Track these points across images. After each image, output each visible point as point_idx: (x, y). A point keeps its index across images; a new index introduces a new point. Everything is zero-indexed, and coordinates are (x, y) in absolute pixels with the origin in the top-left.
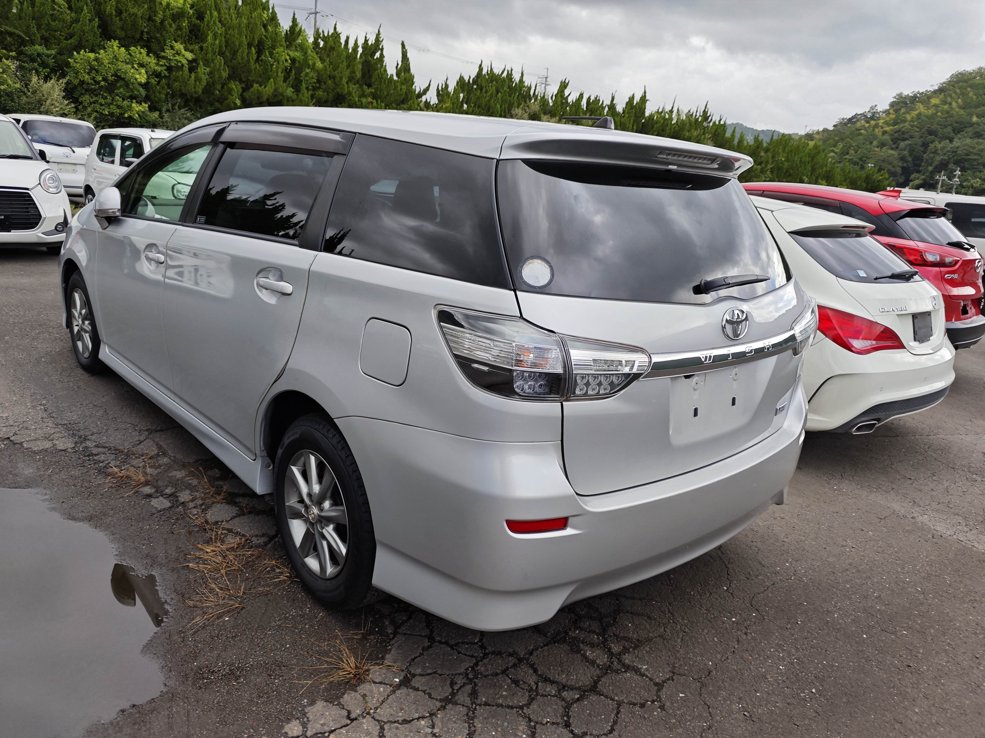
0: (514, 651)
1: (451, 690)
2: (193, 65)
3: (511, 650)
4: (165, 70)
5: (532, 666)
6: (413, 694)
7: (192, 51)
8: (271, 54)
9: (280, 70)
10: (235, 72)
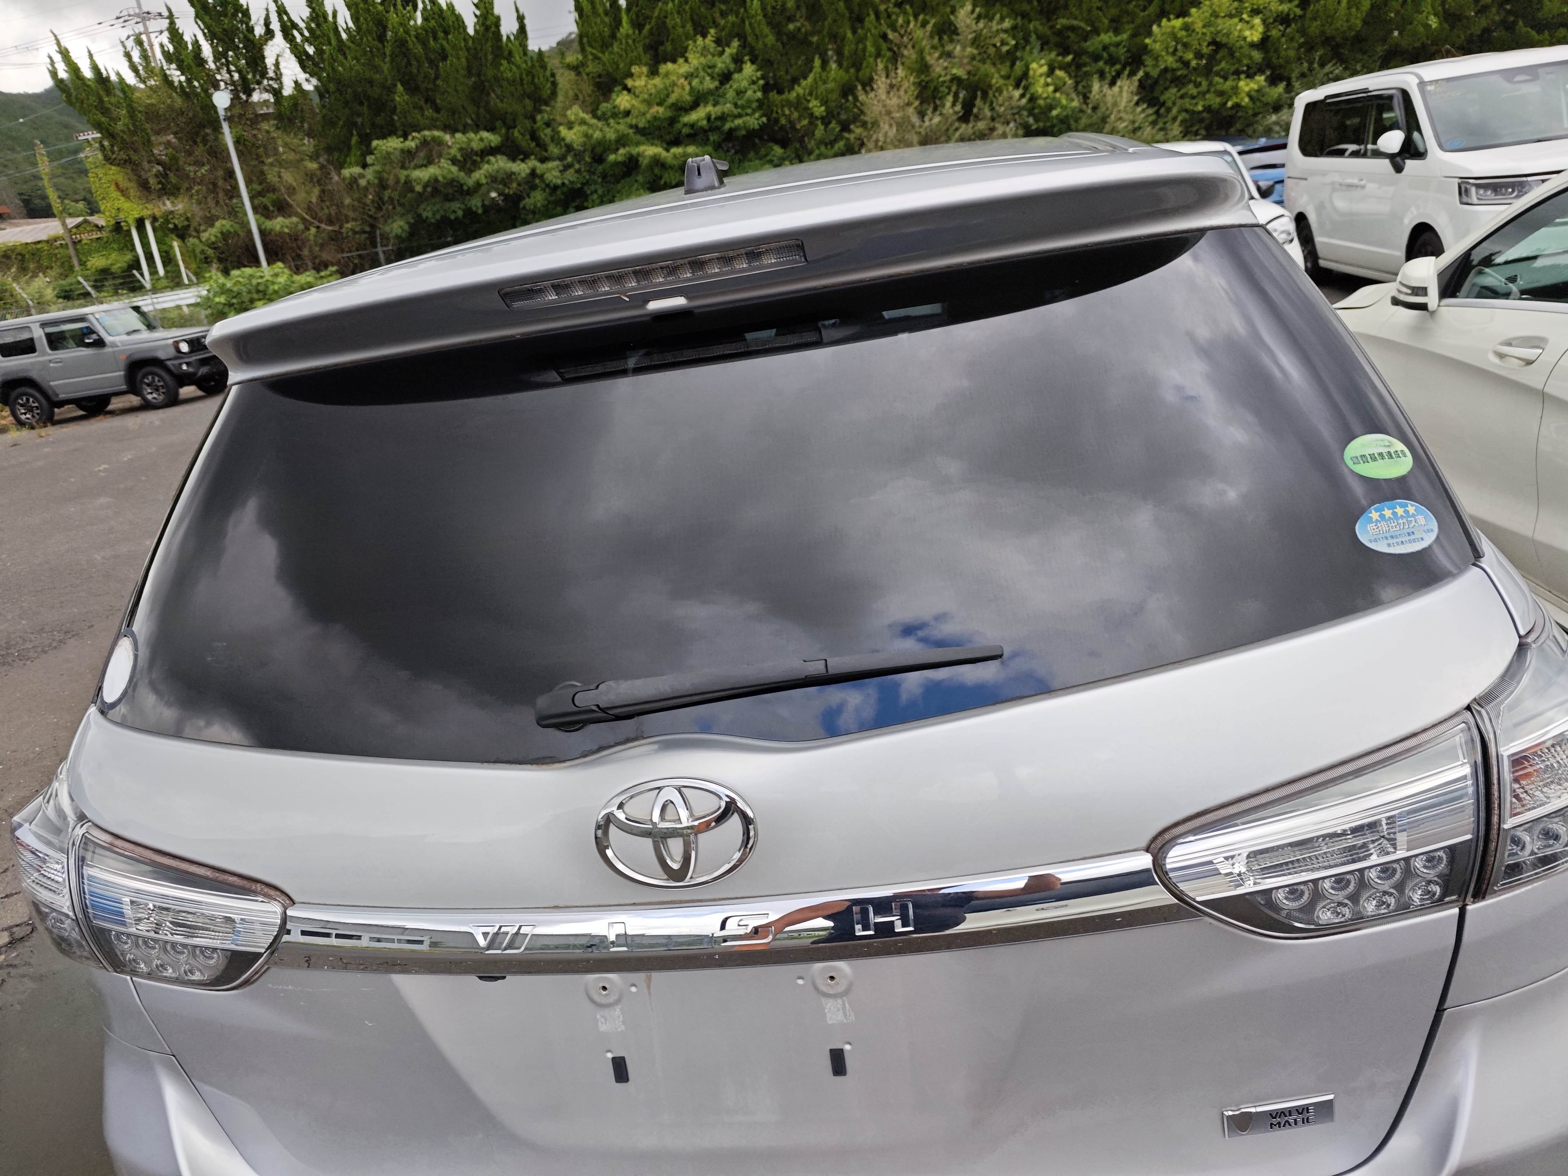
4: (1297, 6)
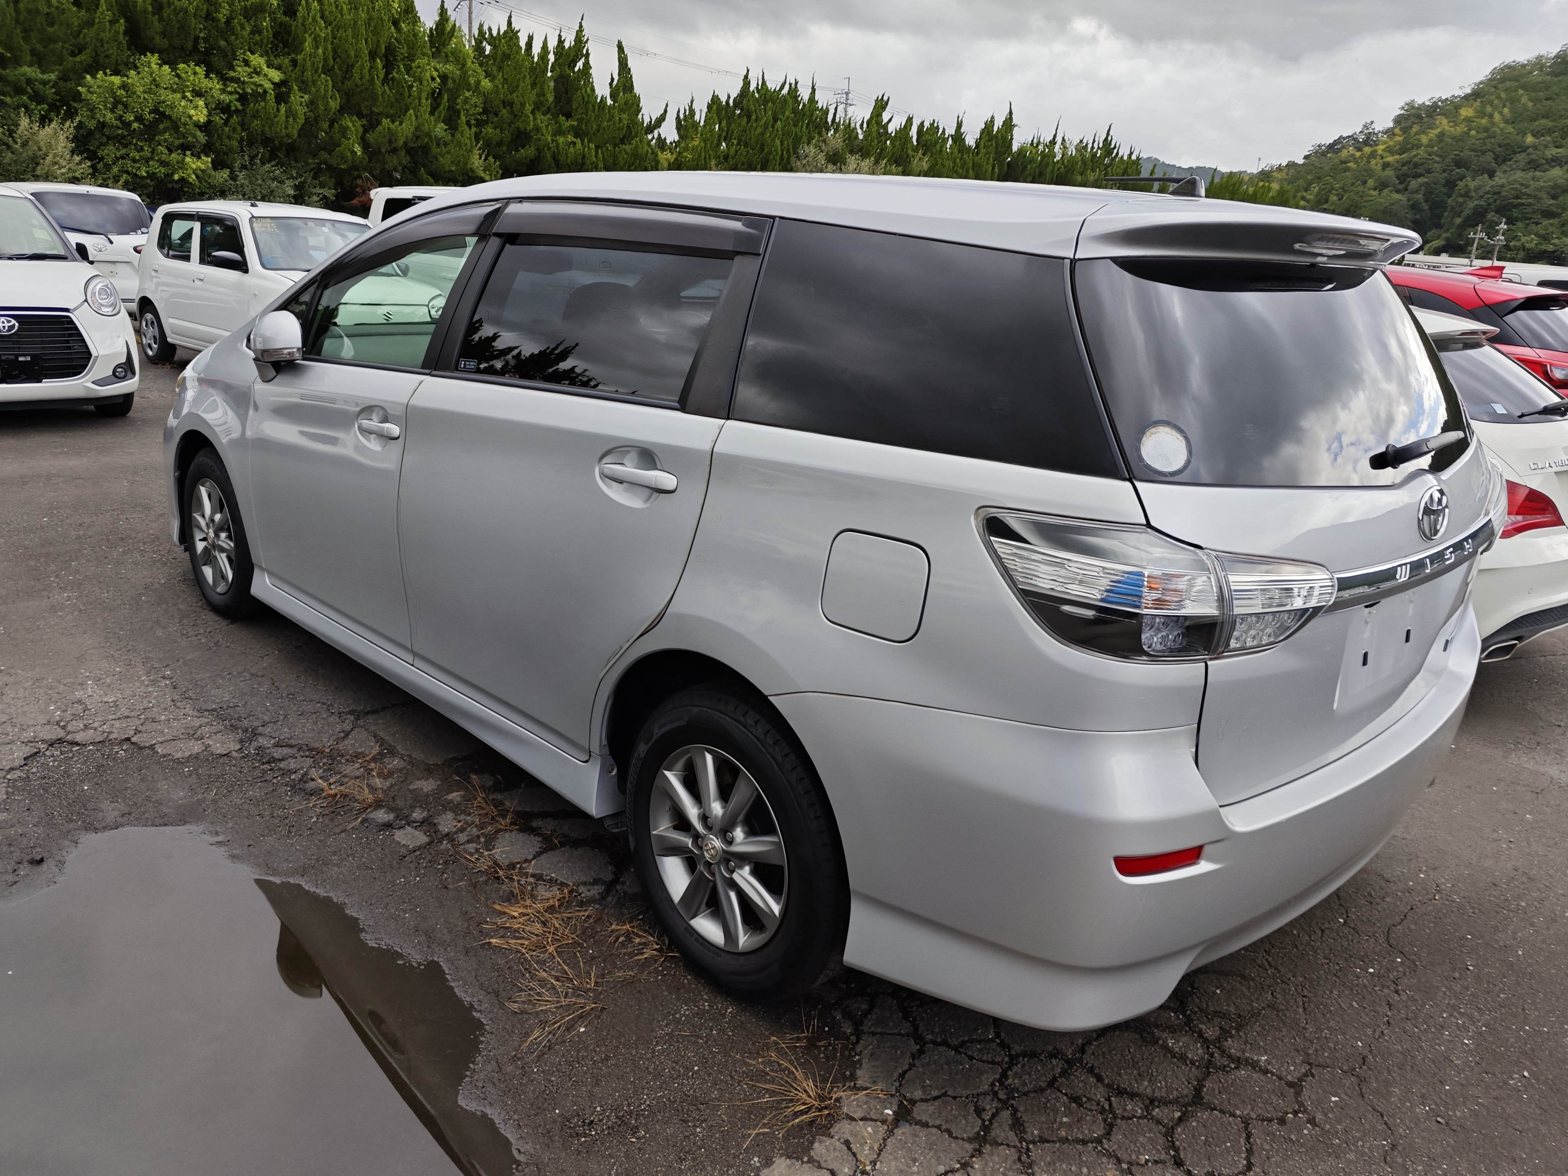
0: (1055, 1048)
1: (980, 1122)
2: (282, 91)
3: (1050, 1048)
4: (236, 100)
5: (1091, 1070)
6: (922, 1133)
7: (278, 68)
8: (408, 69)
9: (424, 95)
10: (348, 101)
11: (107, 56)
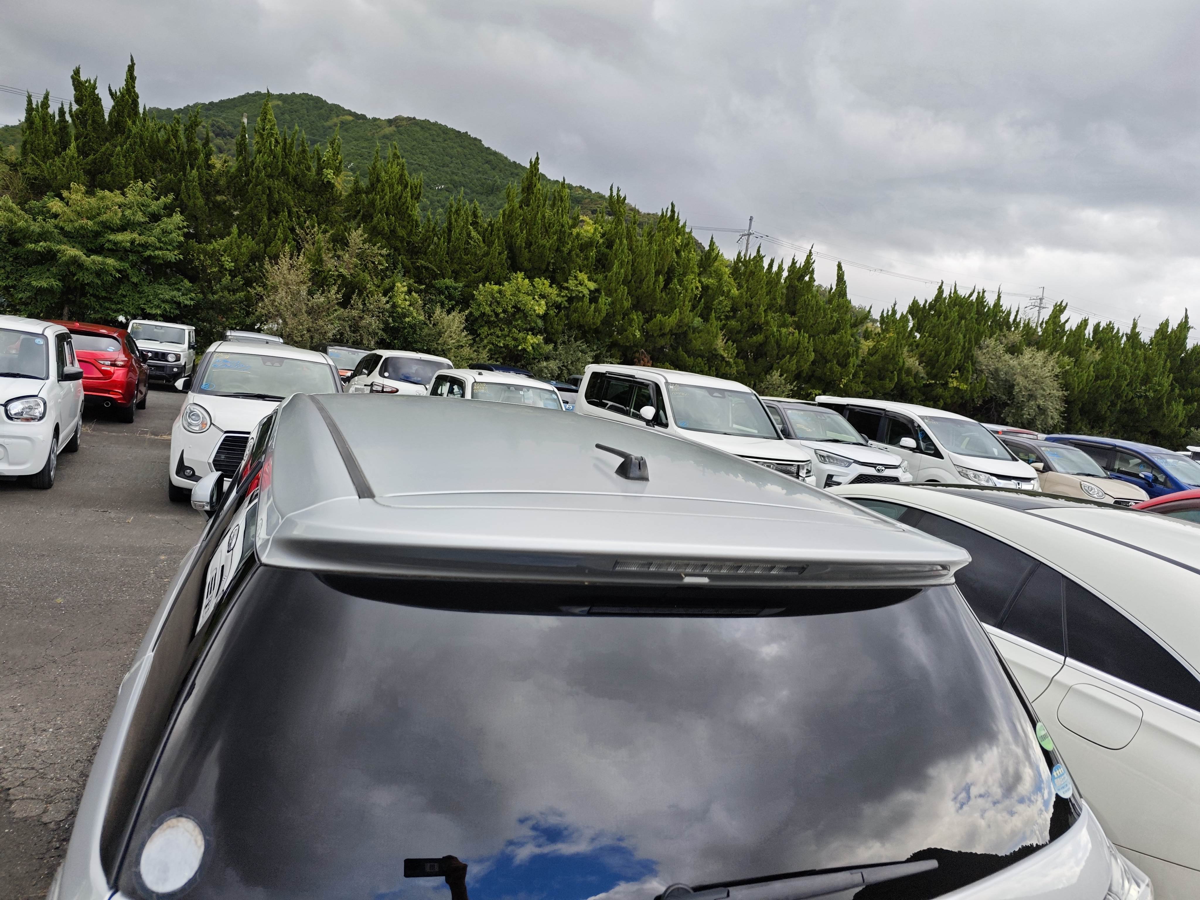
2: (594, 296)
4: (566, 301)
7: (595, 281)
8: (680, 282)
9: (687, 299)
10: (638, 302)
11: (494, 273)
